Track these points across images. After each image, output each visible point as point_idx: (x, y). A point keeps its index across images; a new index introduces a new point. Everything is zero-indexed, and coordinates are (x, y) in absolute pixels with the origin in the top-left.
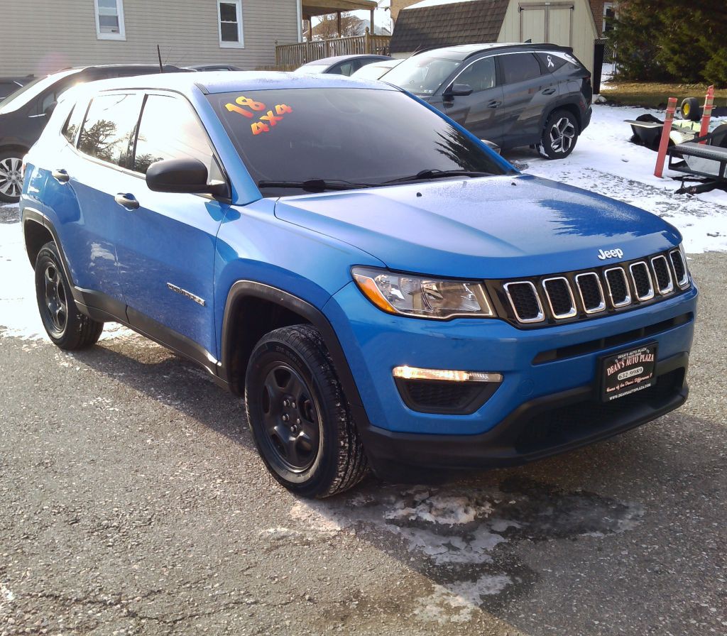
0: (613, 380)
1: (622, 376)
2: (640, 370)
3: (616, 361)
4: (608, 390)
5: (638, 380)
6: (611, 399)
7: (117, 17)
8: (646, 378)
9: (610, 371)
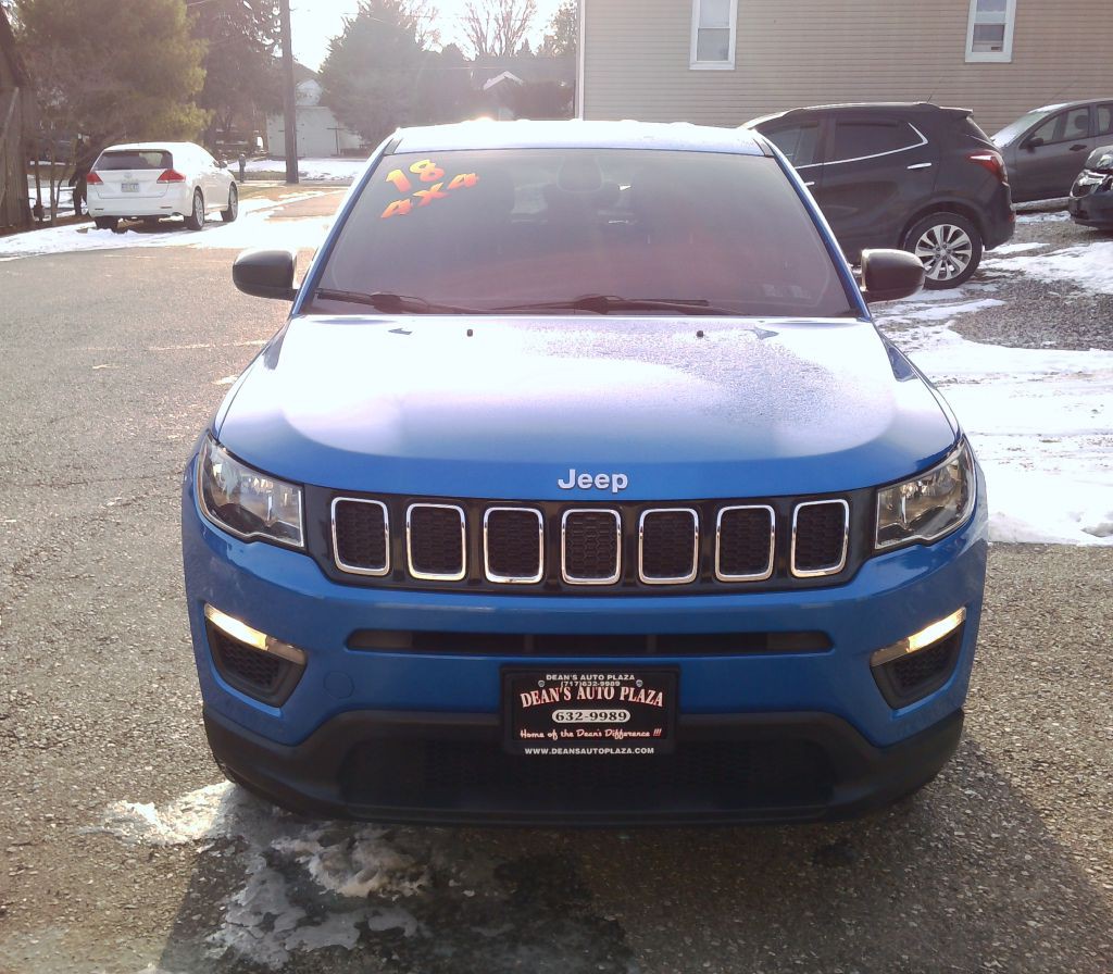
0: (540, 717)
1: (562, 716)
2: (623, 715)
3: (541, 683)
4: (524, 734)
5: (619, 735)
6: (528, 751)
7: (1004, 26)
8: (643, 734)
9: (529, 699)
